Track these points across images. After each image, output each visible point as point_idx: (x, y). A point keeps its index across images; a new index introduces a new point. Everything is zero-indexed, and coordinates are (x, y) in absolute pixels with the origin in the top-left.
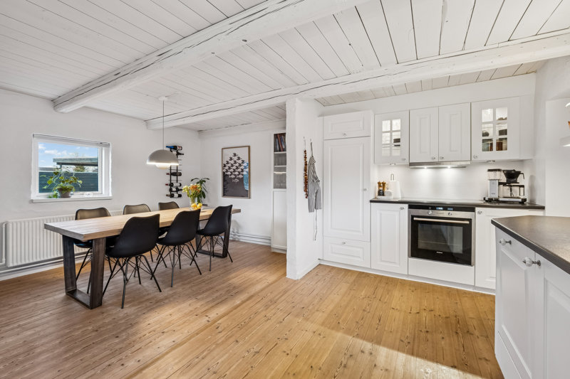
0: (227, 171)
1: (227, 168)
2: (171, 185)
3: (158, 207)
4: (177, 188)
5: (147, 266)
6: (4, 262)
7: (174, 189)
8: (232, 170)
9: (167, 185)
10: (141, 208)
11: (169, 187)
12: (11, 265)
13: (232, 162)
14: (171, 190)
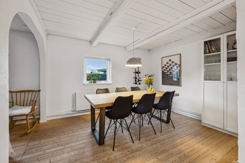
0: (165, 70)
1: (165, 68)
2: (136, 78)
3: (130, 89)
4: (138, 80)
5: (126, 125)
6: (75, 109)
7: (137, 80)
8: (168, 70)
9: (134, 78)
10: (123, 89)
11: (135, 79)
12: (77, 110)
13: (168, 65)
14: (136, 81)
